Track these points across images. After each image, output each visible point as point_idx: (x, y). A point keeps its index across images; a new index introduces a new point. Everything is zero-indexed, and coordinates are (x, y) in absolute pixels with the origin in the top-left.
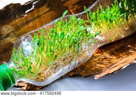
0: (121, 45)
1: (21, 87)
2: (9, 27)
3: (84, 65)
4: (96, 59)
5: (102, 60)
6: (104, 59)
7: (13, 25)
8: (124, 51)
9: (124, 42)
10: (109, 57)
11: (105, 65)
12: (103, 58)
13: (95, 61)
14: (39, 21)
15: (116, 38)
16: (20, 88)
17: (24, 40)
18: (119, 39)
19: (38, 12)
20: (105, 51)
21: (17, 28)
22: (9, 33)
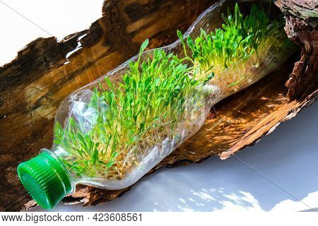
0: (248, 99)
1: (78, 199)
2: (38, 87)
3: (190, 142)
4: (210, 130)
5: (222, 129)
6: (226, 126)
7: (45, 84)
8: (258, 108)
9: (252, 94)
10: (232, 121)
11: (230, 135)
12: (223, 124)
13: (210, 132)
14: (92, 72)
15: (240, 84)
16: (77, 202)
17: (77, 100)
18: (244, 87)
19: (89, 55)
20: (222, 112)
21: (54, 88)
22: (40, 100)
